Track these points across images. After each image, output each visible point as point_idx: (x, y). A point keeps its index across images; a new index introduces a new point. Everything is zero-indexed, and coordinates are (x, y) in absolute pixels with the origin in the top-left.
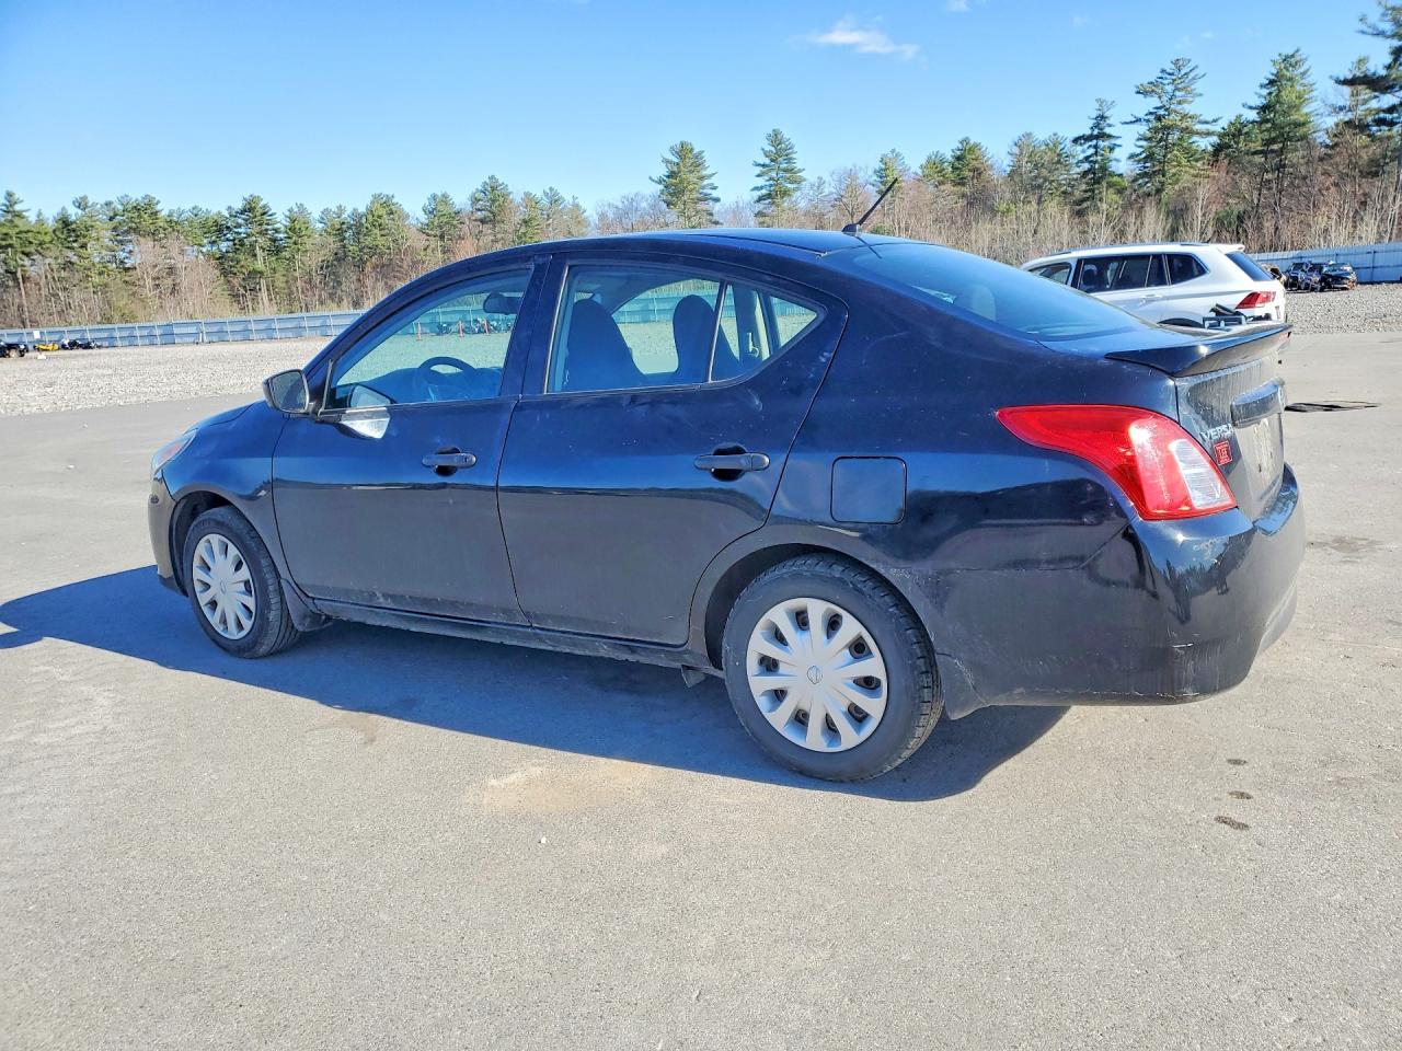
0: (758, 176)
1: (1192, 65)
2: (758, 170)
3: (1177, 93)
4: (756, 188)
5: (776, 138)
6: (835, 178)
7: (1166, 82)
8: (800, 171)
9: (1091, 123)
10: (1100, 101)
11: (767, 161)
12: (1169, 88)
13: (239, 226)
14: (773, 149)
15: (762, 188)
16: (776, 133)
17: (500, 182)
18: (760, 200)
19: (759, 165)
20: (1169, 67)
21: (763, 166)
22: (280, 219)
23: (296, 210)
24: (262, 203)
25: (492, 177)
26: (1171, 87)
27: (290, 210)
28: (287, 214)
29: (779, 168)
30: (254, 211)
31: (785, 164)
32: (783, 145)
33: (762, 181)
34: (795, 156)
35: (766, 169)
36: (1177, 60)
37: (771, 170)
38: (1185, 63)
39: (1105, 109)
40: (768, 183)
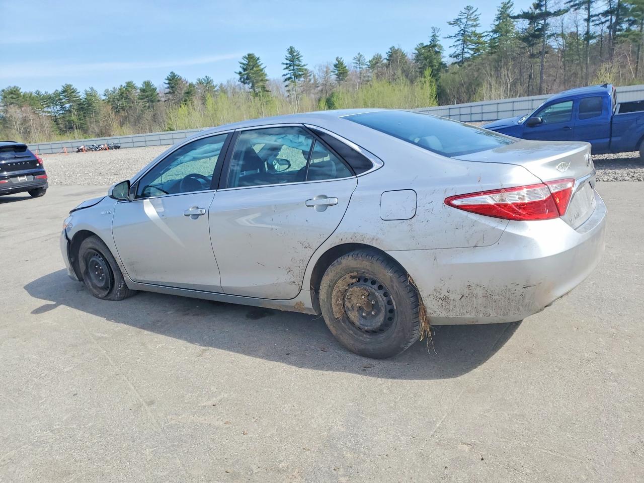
0: (284, 69)
1: (475, 9)
2: (285, 66)
3: (469, 23)
4: (284, 75)
5: (291, 51)
6: (317, 68)
7: (462, 17)
8: (304, 66)
9: (430, 39)
10: (434, 29)
11: (288, 62)
13: (62, 99)
14: (291, 56)
15: (287, 74)
16: (291, 48)
17: (176, 74)
18: (286, 80)
19: (284, 64)
20: (464, 11)
21: (287, 64)
22: (82, 96)
23: (88, 89)
24: (72, 88)
25: (172, 73)
26: (465, 20)
27: (86, 91)
28: (84, 92)
29: (294, 65)
30: (68, 92)
31: (297, 62)
32: (295, 54)
33: (286, 71)
34: (300, 59)
35: (288, 65)
36: (468, 7)
37: (290, 66)
38: (471, 8)
39: (436, 32)
40: (290, 72)
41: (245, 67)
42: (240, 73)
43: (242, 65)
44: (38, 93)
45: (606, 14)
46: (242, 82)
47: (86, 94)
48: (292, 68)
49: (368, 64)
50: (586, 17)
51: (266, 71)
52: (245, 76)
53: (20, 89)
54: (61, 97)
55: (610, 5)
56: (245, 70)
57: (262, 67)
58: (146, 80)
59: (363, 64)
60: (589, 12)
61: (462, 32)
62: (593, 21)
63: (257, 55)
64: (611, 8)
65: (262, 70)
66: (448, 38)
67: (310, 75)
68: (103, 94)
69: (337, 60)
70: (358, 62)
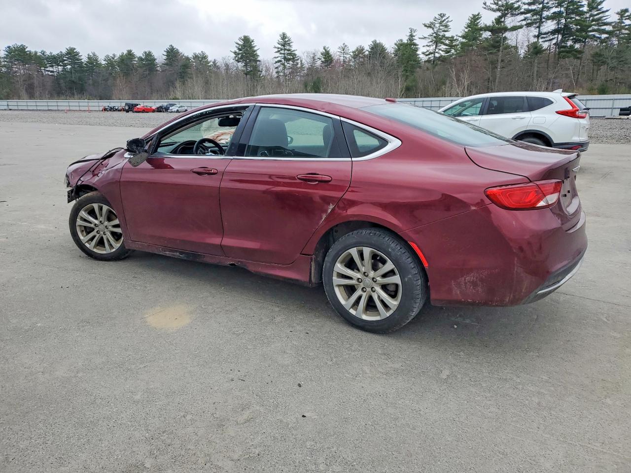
0: (276, 52)
1: (447, 16)
2: (276, 50)
3: (441, 28)
4: (276, 58)
5: (284, 36)
6: (306, 54)
7: (436, 22)
8: (294, 51)
9: (407, 38)
10: (411, 30)
11: (280, 46)
12: (437, 25)
13: (65, 60)
14: (283, 41)
15: (278, 57)
16: (284, 34)
17: (174, 47)
18: (276, 62)
19: (276, 48)
20: (438, 17)
21: (278, 48)
22: (84, 59)
23: (90, 54)
24: (75, 51)
25: (171, 46)
26: (438, 25)
27: (88, 55)
28: (87, 56)
29: (285, 50)
30: (72, 54)
31: (288, 48)
32: (287, 40)
33: (278, 54)
34: (291, 44)
35: (280, 49)
36: (441, 14)
37: (281, 50)
38: (444, 15)
39: (413, 32)
40: (281, 55)
41: (240, 47)
42: (235, 53)
43: (237, 45)
44: (43, 53)
45: (554, 32)
46: (236, 61)
47: (89, 58)
48: (283, 52)
49: (352, 54)
50: (537, 34)
51: (258, 52)
52: (240, 56)
53: (27, 47)
54: (65, 58)
55: (558, 25)
56: (240, 50)
57: (255, 49)
58: (147, 50)
59: (348, 54)
60: (539, 30)
61: (434, 35)
62: (542, 38)
63: (252, 38)
64: (558, 28)
65: (255, 51)
66: (422, 38)
67: (298, 59)
68: (104, 59)
69: (324, 48)
70: (343, 52)
